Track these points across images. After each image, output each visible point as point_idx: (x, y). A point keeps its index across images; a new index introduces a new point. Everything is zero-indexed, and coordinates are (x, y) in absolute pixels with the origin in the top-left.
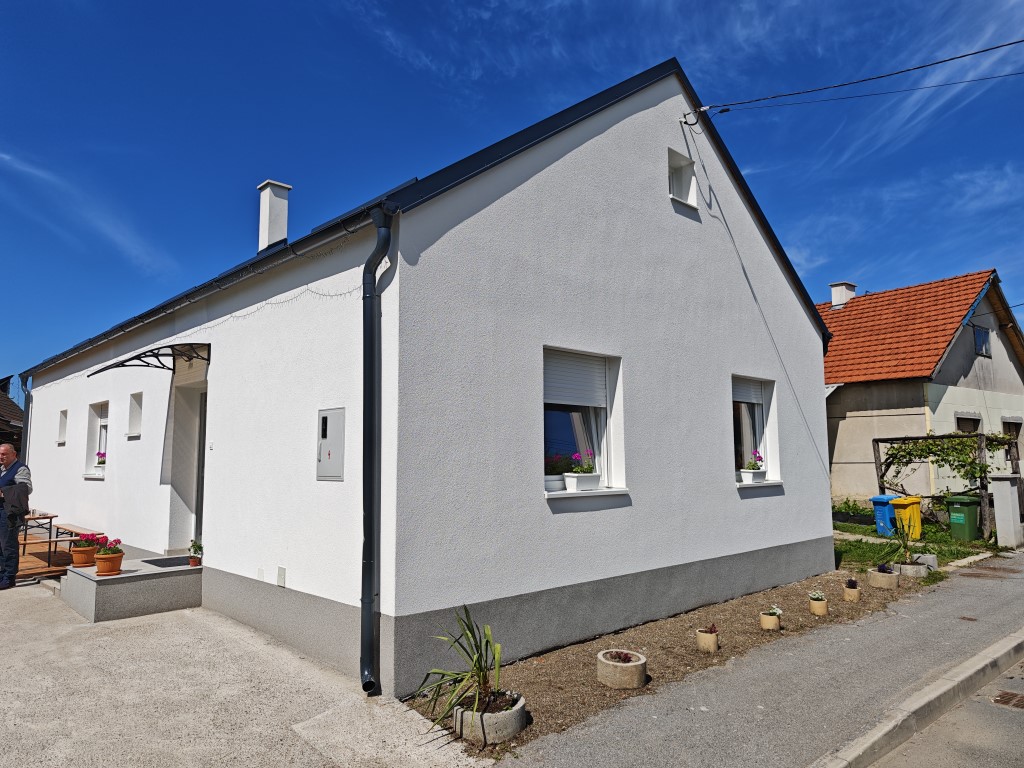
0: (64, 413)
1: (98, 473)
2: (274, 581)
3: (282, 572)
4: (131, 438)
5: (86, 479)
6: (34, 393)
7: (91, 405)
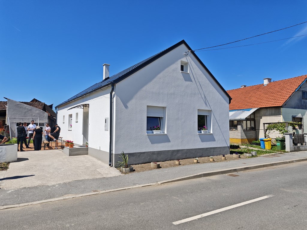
0: (64, 116)
1: (70, 129)
2: (99, 149)
3: (100, 147)
4: (76, 122)
5: (68, 130)
6: (58, 111)
7: (69, 115)
